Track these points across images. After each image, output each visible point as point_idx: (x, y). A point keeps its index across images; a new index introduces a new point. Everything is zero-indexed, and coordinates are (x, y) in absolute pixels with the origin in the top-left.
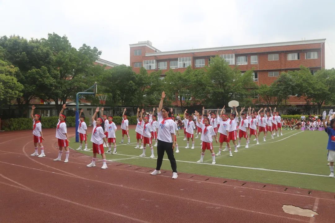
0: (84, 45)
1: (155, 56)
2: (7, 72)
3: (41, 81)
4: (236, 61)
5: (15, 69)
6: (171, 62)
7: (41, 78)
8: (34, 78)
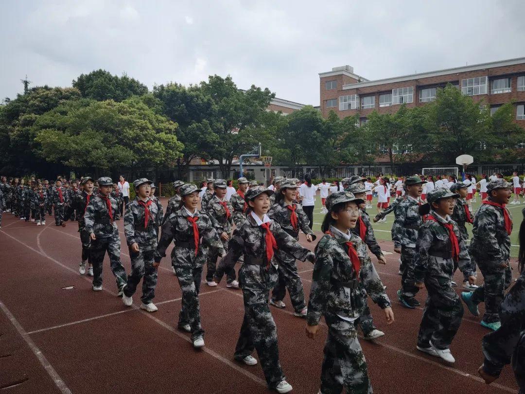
0: (253, 86)
1: (357, 89)
2: (167, 129)
4: (490, 88)
5: (174, 126)
6: (381, 96)
7: (203, 134)
8: (195, 134)
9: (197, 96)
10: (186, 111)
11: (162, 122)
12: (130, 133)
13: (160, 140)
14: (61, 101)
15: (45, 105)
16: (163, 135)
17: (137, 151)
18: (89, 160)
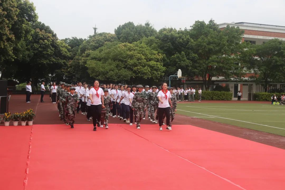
2: (156, 59)
3: (179, 64)
5: (160, 56)
7: (180, 61)
8: (175, 61)
9: (180, 37)
10: (172, 47)
11: (155, 54)
12: (131, 62)
13: (149, 66)
14: (106, 43)
15: (97, 45)
16: (152, 63)
17: (135, 72)
18: (107, 77)
